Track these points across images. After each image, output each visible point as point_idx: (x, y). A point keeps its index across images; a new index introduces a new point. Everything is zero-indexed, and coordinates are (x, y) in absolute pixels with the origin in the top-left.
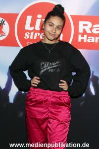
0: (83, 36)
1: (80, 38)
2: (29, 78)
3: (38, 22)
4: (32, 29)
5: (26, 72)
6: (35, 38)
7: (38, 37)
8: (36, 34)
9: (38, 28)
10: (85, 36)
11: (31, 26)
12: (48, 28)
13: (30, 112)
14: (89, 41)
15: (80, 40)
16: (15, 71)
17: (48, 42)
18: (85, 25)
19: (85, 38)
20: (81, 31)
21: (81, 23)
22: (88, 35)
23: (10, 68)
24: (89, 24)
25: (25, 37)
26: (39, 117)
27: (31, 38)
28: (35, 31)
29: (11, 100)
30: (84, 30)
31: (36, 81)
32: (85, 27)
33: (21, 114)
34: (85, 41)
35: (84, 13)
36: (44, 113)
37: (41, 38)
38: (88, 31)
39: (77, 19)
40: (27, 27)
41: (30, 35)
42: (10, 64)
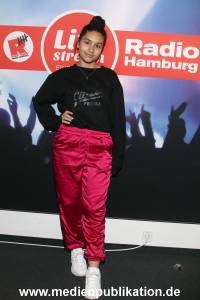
0: (130, 59)
1: (127, 61)
2: (58, 113)
3: (72, 40)
4: (64, 47)
5: (55, 106)
6: (68, 59)
7: (72, 58)
8: (69, 55)
9: (71, 46)
10: (134, 58)
11: (62, 44)
12: (85, 47)
13: (61, 158)
14: (138, 65)
15: (126, 64)
16: (40, 104)
17: (84, 65)
18: (133, 44)
19: (133, 61)
20: (128, 51)
21: (129, 42)
22: (138, 57)
23: (34, 99)
24: (139, 43)
25: (54, 59)
26: (72, 164)
27: (63, 59)
28: (67, 50)
29: (35, 141)
30: (132, 50)
31: (67, 117)
32: (134, 47)
33: (48, 160)
34: (133, 64)
35: (132, 28)
36: (80, 159)
37: (76, 59)
38: (138, 52)
39: (123, 36)
40: (58, 45)
41: (60, 56)
42: (34, 94)
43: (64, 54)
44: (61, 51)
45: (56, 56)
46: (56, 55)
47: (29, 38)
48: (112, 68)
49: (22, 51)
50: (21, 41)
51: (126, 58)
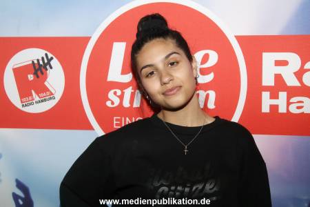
0: (274, 96)
1: (266, 102)
4: (129, 78)
6: (137, 104)
10: (283, 95)
15: (265, 109)
18: (279, 63)
20: (268, 80)
21: (268, 59)
25: (109, 104)
27: (126, 104)
30: (278, 78)
32: (280, 70)
34: (282, 109)
39: (255, 46)
41: (121, 97)
43: (128, 92)
44: (122, 86)
45: (113, 99)
46: (111, 95)
47: (55, 63)
48: (235, 119)
49: (43, 90)
50: (40, 69)
51: (266, 96)
